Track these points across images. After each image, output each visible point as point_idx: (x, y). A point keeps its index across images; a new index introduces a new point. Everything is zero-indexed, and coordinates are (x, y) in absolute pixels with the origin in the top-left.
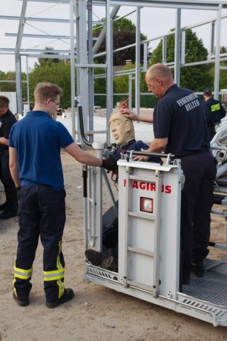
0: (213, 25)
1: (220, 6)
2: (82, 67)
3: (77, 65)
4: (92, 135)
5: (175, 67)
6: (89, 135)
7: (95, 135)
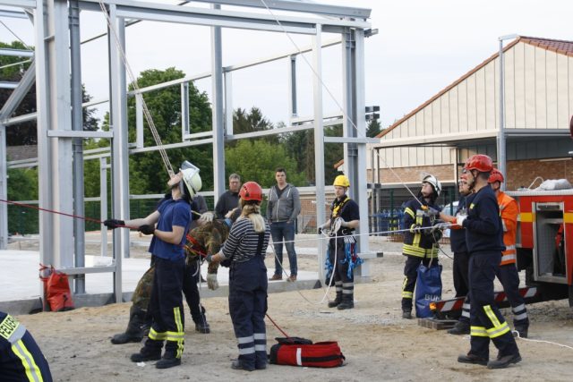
0: (293, 61)
1: (319, 27)
2: (60, 138)
3: (51, 133)
4: (83, 276)
5: (214, 141)
6: (76, 276)
7: (88, 276)
